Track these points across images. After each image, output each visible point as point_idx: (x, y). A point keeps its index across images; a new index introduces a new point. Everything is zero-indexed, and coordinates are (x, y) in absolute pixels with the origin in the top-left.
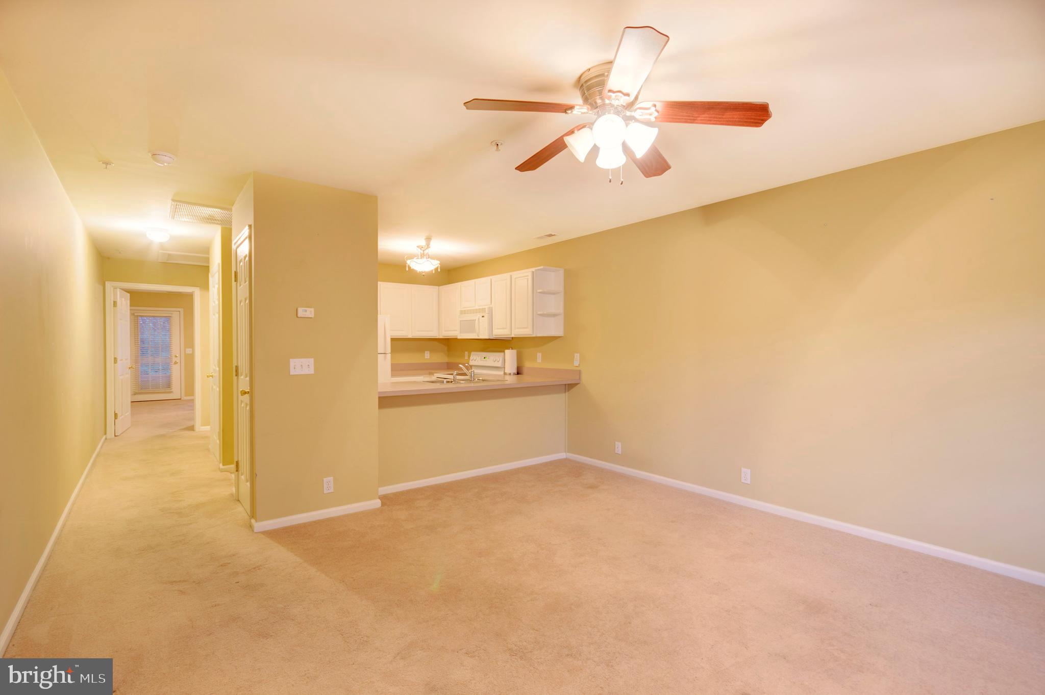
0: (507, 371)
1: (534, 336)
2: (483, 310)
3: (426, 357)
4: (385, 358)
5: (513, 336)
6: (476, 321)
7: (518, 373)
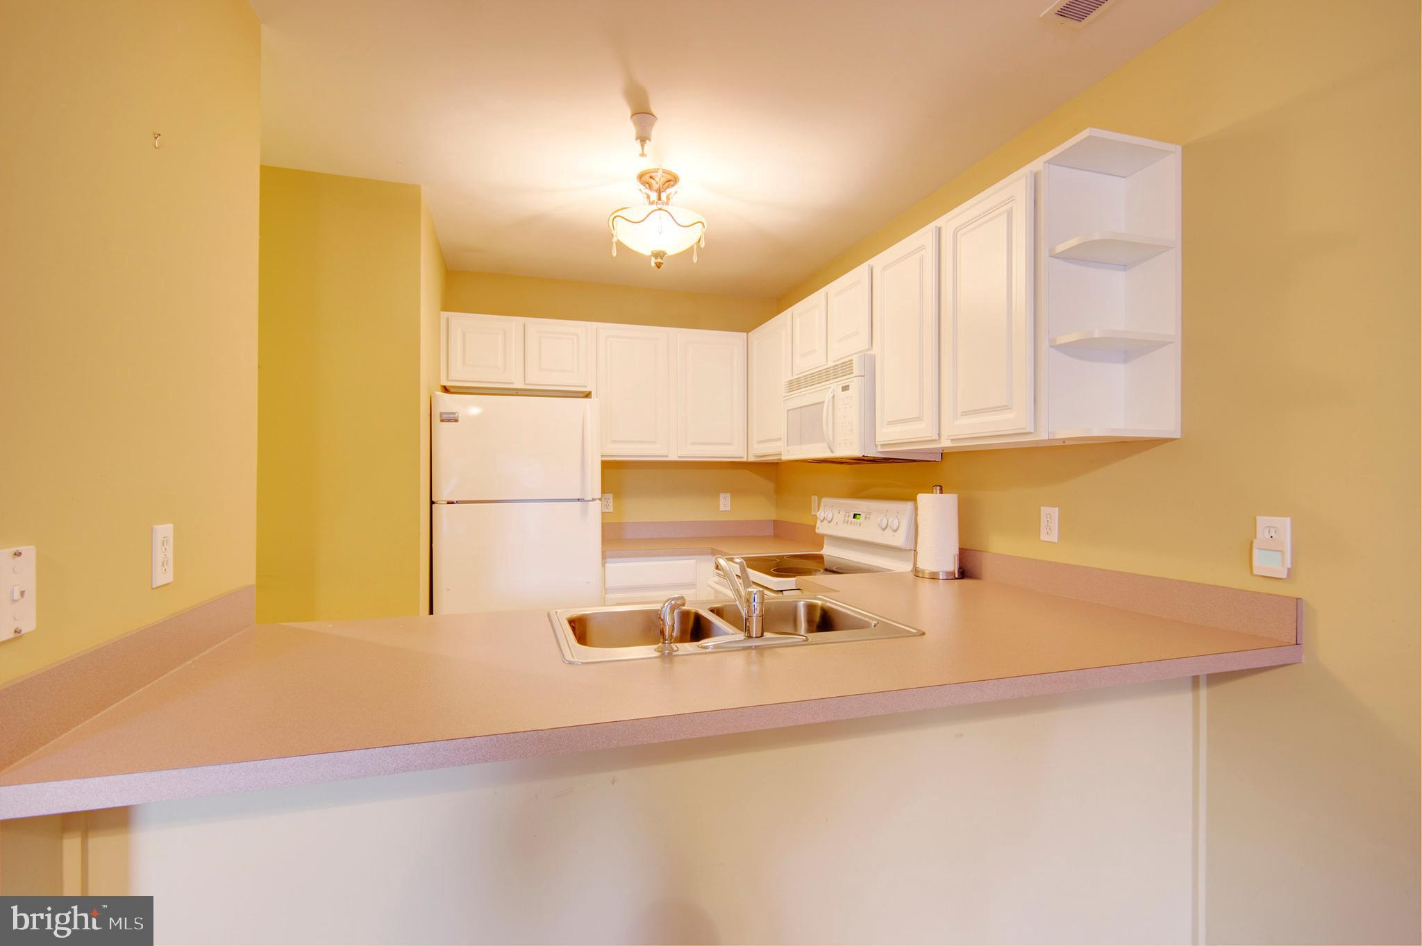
0: (927, 563)
1: (1043, 436)
2: (844, 368)
3: (722, 508)
4: (584, 512)
5: (945, 443)
6: (826, 404)
7: (965, 572)
